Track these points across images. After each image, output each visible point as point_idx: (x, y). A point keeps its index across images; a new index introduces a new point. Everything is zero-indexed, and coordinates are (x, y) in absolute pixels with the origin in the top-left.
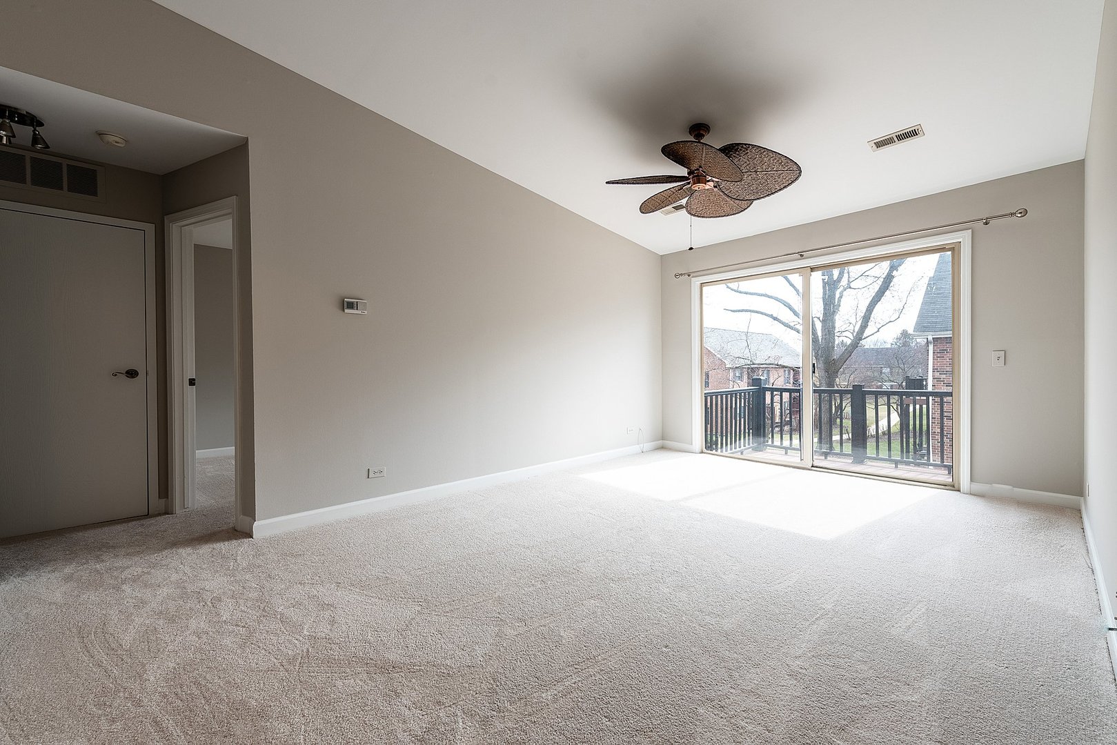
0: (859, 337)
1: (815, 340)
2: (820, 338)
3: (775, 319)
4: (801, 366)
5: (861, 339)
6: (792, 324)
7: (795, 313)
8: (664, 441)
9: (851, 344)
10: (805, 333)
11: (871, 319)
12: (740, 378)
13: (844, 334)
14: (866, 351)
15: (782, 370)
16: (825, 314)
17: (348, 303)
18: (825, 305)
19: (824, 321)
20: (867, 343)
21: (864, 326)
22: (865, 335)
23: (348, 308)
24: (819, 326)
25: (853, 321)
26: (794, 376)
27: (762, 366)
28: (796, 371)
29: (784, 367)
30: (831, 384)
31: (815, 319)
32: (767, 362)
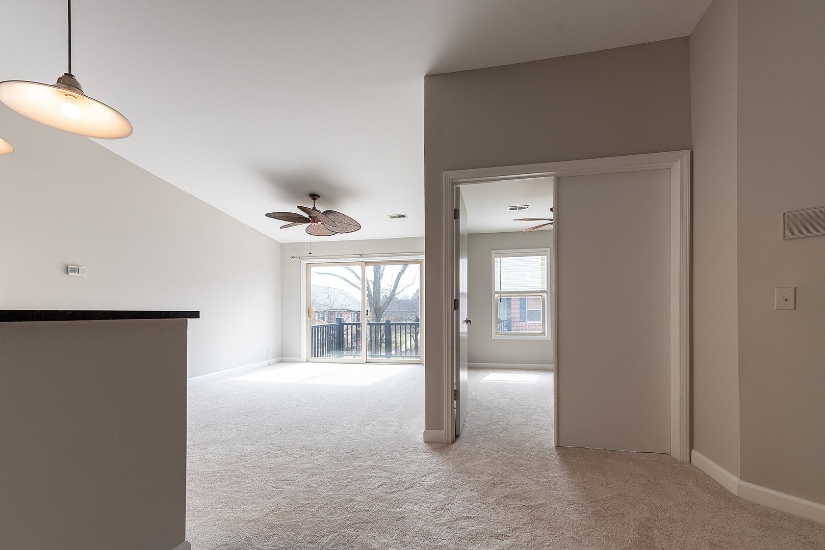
0: (393, 293)
1: (369, 295)
2: (372, 293)
3: (346, 280)
4: (361, 310)
5: (394, 295)
6: (356, 284)
7: (358, 278)
8: (283, 357)
9: (389, 297)
10: (363, 290)
11: (399, 283)
12: (323, 319)
13: (385, 291)
14: (398, 301)
15: (350, 313)
16: (375, 279)
17: (71, 268)
18: (375, 273)
19: (374, 284)
20: (399, 297)
21: (396, 287)
22: (396, 293)
23: (71, 272)
24: (371, 286)
25: (390, 284)
26: (357, 317)
27: (337, 311)
28: (358, 313)
29: (351, 311)
30: (378, 320)
31: (370, 282)
32: (341, 308)
